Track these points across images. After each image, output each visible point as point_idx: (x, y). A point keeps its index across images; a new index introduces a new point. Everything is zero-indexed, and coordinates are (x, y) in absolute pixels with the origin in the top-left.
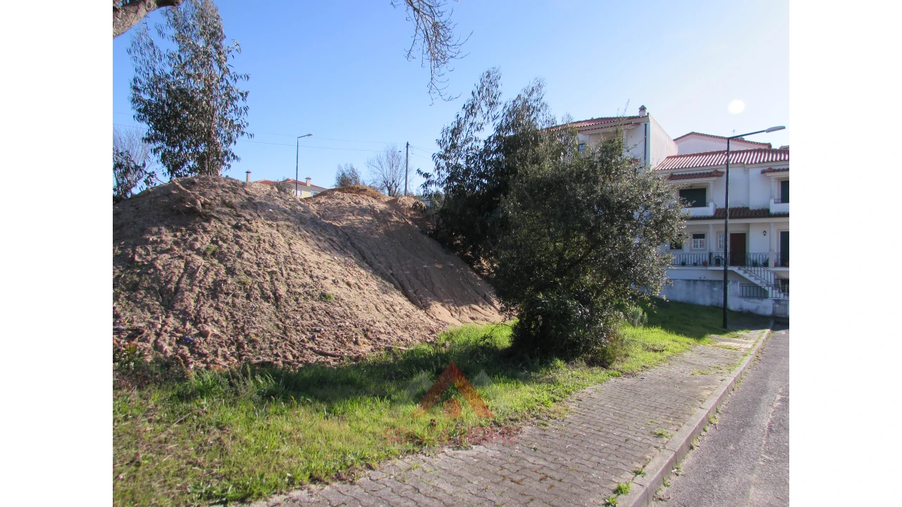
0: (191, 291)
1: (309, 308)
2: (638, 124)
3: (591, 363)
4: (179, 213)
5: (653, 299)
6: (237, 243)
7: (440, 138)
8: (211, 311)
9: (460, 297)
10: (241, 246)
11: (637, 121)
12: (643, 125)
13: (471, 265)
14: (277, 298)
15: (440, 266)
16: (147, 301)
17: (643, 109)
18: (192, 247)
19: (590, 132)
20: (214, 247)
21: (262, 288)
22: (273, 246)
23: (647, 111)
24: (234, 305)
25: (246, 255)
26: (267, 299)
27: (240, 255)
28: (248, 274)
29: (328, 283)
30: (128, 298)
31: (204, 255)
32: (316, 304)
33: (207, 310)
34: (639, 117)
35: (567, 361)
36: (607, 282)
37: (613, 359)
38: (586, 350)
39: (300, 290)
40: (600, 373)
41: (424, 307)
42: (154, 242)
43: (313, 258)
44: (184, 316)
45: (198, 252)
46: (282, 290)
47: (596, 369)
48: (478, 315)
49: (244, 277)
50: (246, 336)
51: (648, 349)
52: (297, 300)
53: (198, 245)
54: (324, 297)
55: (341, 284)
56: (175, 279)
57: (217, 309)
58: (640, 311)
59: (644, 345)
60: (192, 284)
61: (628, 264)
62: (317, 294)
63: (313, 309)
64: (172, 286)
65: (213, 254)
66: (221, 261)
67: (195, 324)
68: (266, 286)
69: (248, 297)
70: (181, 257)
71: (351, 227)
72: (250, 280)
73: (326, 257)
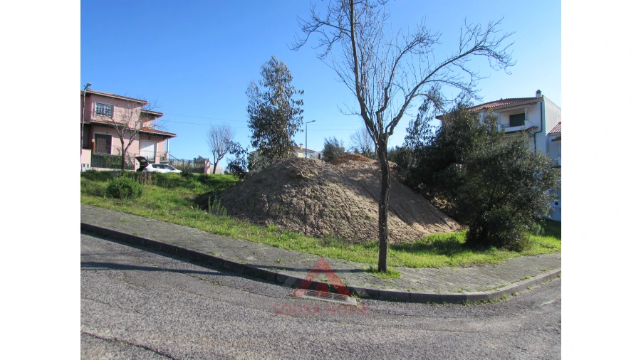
0: (311, 214)
1: (362, 222)
2: (536, 103)
3: (510, 250)
4: (294, 178)
5: (544, 218)
6: (323, 192)
7: (408, 127)
8: (322, 223)
9: (428, 220)
10: (325, 193)
11: (535, 101)
12: (539, 103)
13: (430, 201)
14: (348, 218)
15: (413, 202)
16: (295, 219)
17: (539, 92)
18: (304, 194)
19: (501, 111)
20: (313, 194)
21: (340, 214)
22: (338, 193)
23: (542, 93)
24: (331, 221)
25: (328, 198)
26: (343, 218)
27: (326, 198)
28: (333, 207)
29: (366, 211)
30: (287, 218)
31: (310, 198)
32: (365, 221)
33: (321, 224)
34: (536, 98)
35: (498, 248)
36: (517, 210)
37: (523, 248)
38: (507, 243)
39: (356, 214)
40: (515, 254)
41: (410, 224)
42: (288, 192)
43: (356, 198)
44: (312, 225)
45: (307, 196)
46: (349, 214)
47: (513, 252)
48: (439, 229)
49: (331, 208)
50: (341, 235)
51: (544, 246)
52: (356, 219)
53: (307, 193)
54: (367, 218)
55: (372, 211)
56: (303, 209)
57: (324, 222)
58: (540, 227)
59: (541, 244)
60: (310, 211)
61: (530, 200)
62: (364, 216)
63: (365, 223)
64: (303, 212)
65: (314, 197)
66: (318, 201)
67: (318, 229)
68: (342, 212)
69: (335, 217)
70: (301, 199)
71: (363, 180)
72: (334, 210)
73: (361, 198)
